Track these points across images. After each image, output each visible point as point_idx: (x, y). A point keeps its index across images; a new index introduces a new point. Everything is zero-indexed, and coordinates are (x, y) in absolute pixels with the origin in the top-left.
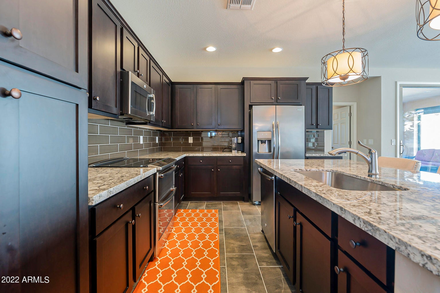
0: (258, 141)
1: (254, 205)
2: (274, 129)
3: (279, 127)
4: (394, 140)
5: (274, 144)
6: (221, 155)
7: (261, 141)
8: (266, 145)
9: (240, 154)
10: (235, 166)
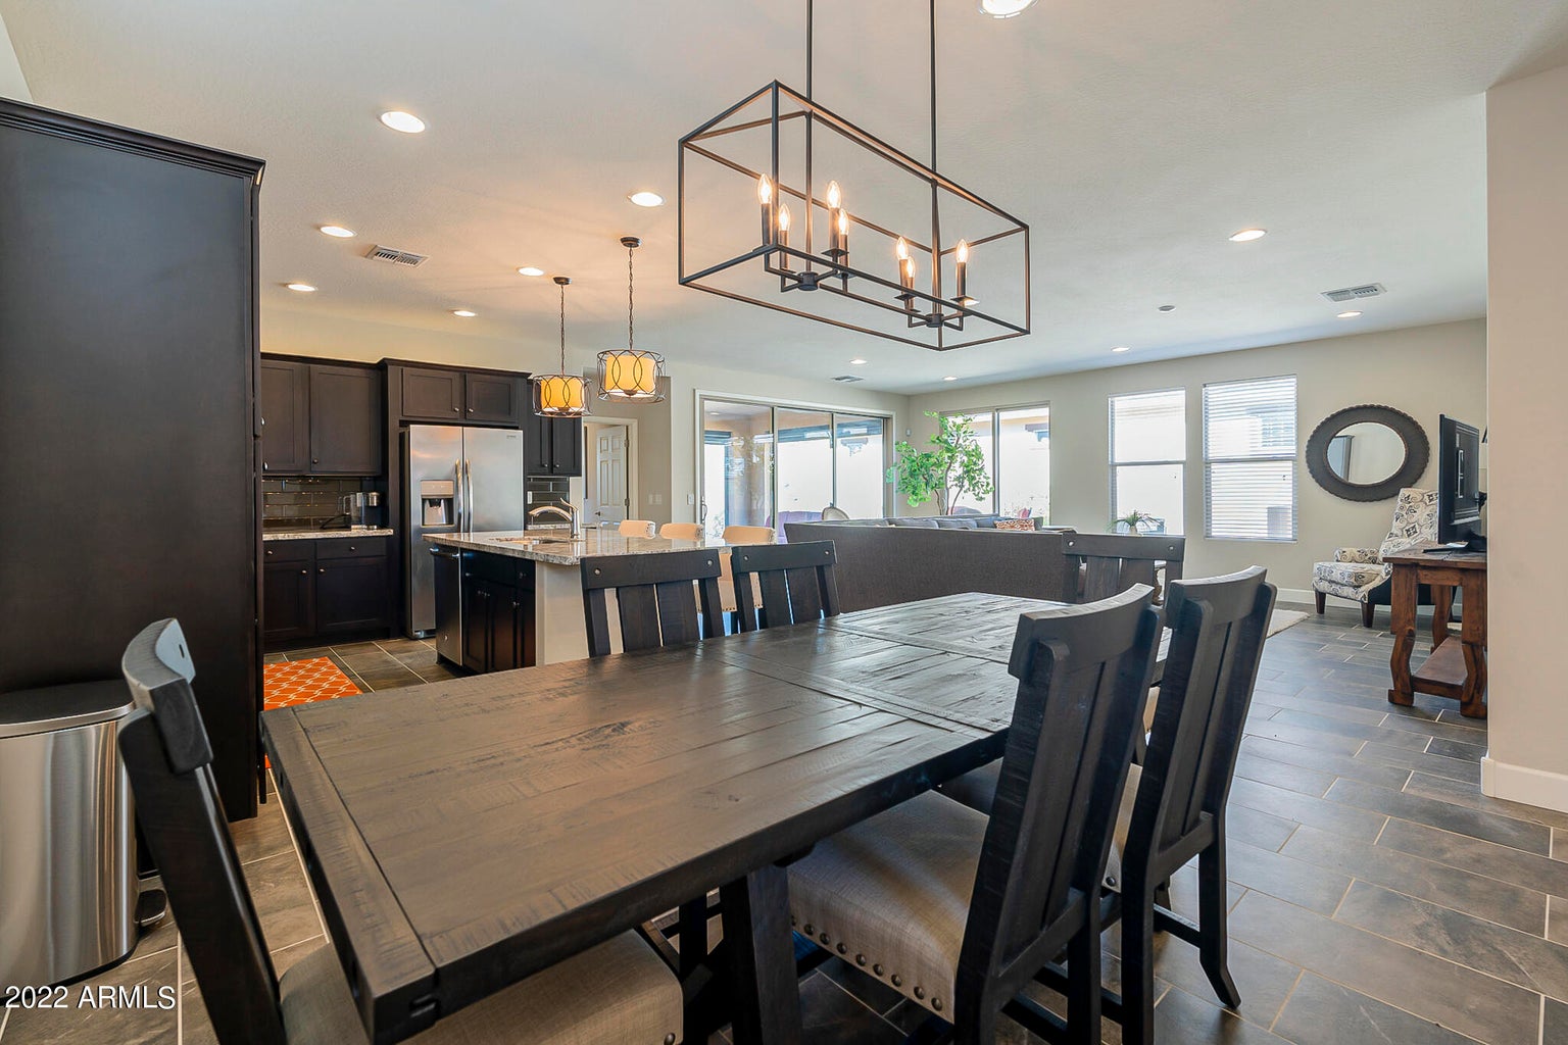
0: (424, 500)
1: (416, 639)
2: (460, 475)
3: (470, 470)
4: (692, 496)
5: (460, 506)
6: (326, 536)
7: (430, 500)
8: (441, 510)
9: (375, 532)
10: (365, 559)
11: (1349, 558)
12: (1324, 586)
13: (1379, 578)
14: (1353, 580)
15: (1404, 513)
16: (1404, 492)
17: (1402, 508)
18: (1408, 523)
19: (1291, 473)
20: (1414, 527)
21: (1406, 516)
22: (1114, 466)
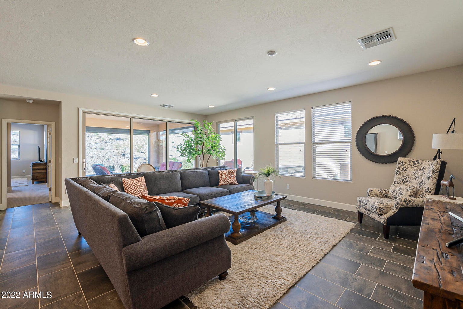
4: (76, 159)
11: (374, 194)
12: (362, 210)
13: (392, 211)
14: (378, 211)
15: (400, 170)
16: (400, 159)
17: (399, 168)
18: (403, 176)
19: (349, 149)
20: (406, 179)
21: (401, 172)
22: (277, 145)
